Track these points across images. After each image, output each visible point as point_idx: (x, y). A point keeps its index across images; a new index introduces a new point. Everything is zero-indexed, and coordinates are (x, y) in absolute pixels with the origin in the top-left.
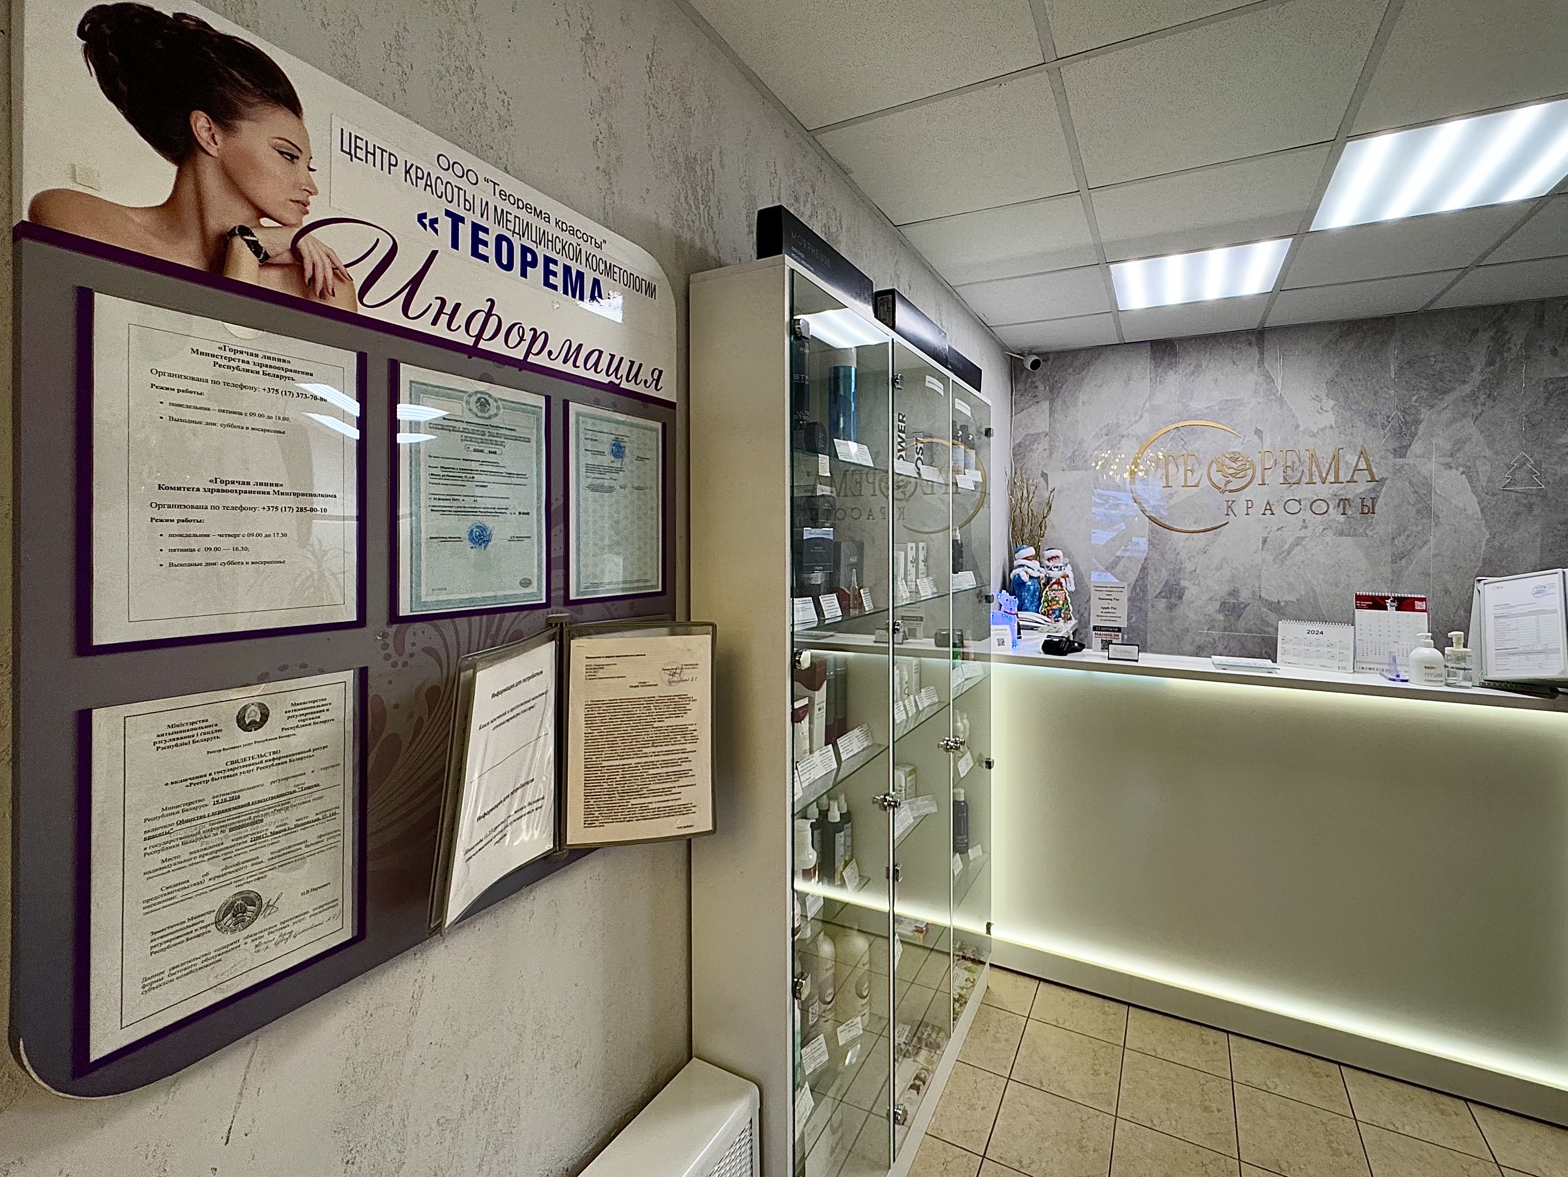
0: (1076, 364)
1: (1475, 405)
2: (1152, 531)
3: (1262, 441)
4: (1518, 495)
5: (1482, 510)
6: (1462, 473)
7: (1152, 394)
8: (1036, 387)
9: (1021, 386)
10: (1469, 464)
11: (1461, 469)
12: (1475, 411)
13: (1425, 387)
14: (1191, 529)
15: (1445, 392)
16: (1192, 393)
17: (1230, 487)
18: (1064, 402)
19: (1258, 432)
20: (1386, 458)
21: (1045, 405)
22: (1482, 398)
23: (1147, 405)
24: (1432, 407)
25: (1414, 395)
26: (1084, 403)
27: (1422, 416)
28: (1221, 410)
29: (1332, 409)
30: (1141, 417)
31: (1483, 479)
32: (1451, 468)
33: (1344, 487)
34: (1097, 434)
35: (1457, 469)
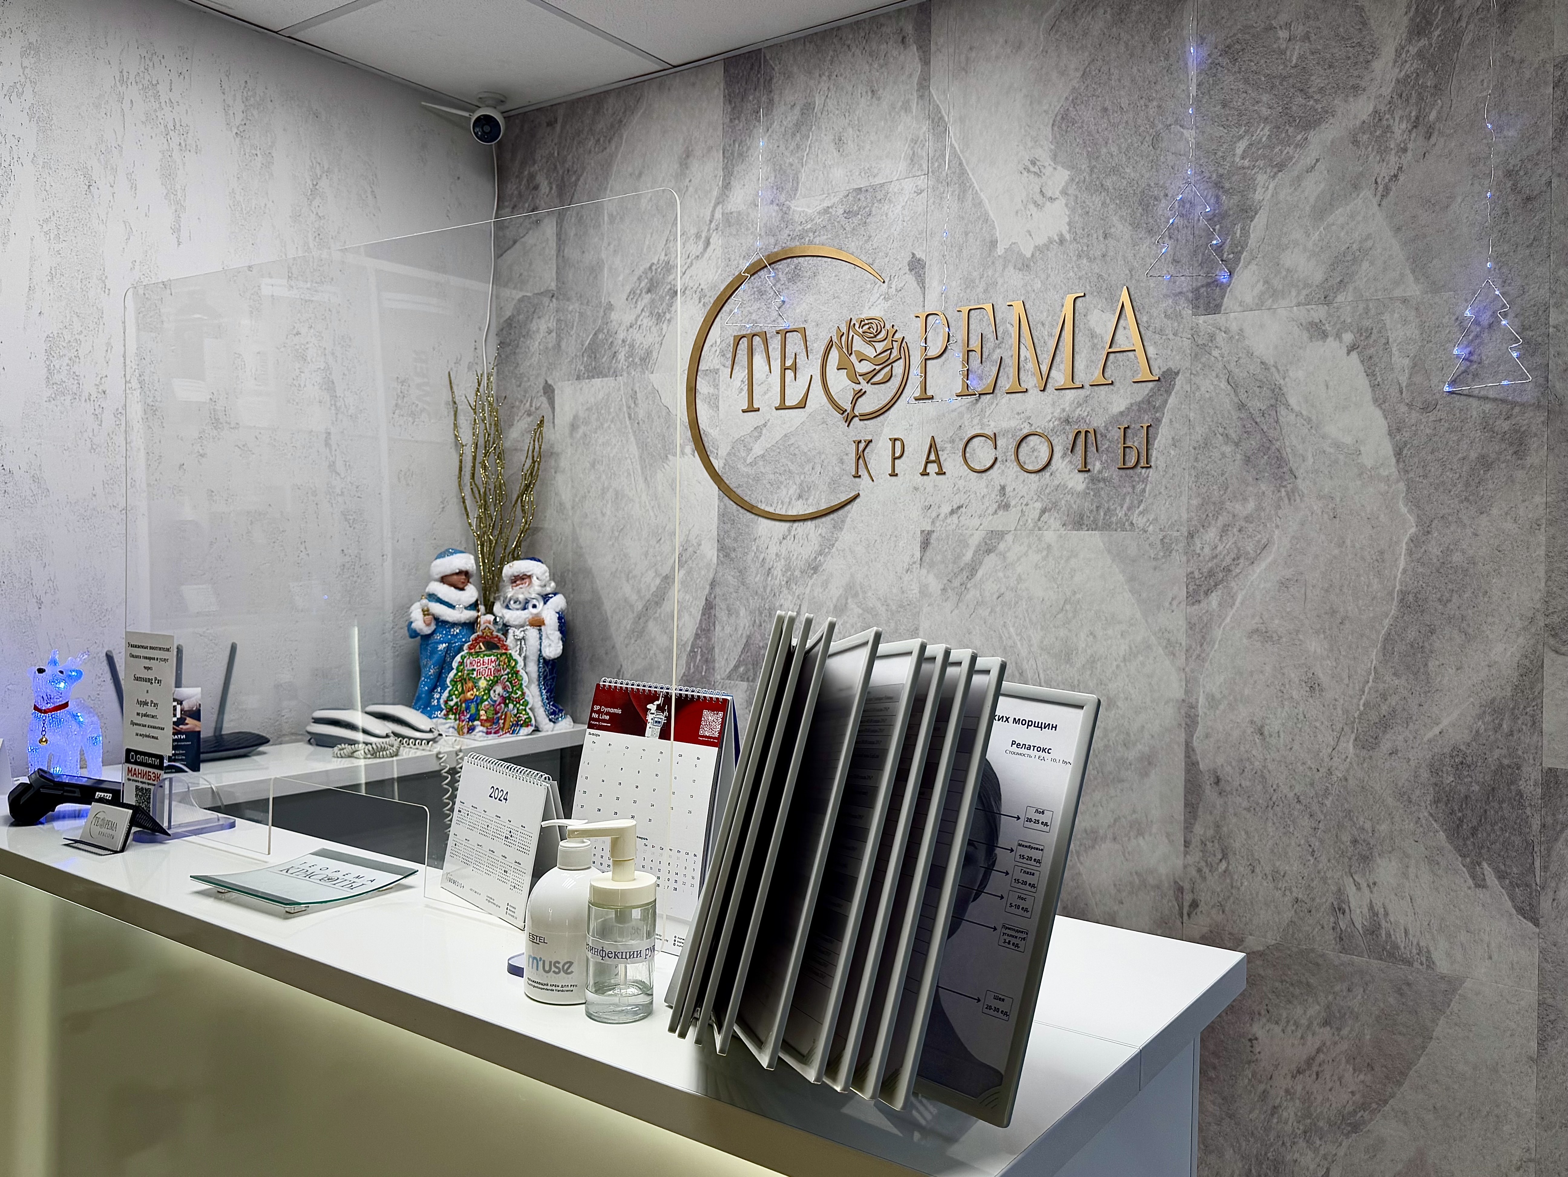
0: (601, 126)
1: (1383, 151)
2: (723, 516)
3: (923, 288)
4: (1488, 407)
5: (1399, 454)
6: (1351, 349)
7: (727, 186)
8: (536, 188)
9: (511, 188)
10: (1367, 323)
11: (1348, 337)
12: (1384, 171)
13: (1265, 112)
14: (793, 512)
15: (1310, 122)
16: (796, 179)
17: (865, 406)
18: (580, 220)
19: (916, 266)
20: (1178, 316)
21: (549, 228)
22: (1399, 128)
23: (718, 215)
24: (1281, 167)
25: (1241, 138)
26: (611, 216)
27: (1258, 196)
28: (848, 214)
29: (1064, 192)
30: (708, 243)
31: (1401, 362)
32: (1324, 335)
33: (1086, 399)
34: (632, 292)
35: (1338, 336)
